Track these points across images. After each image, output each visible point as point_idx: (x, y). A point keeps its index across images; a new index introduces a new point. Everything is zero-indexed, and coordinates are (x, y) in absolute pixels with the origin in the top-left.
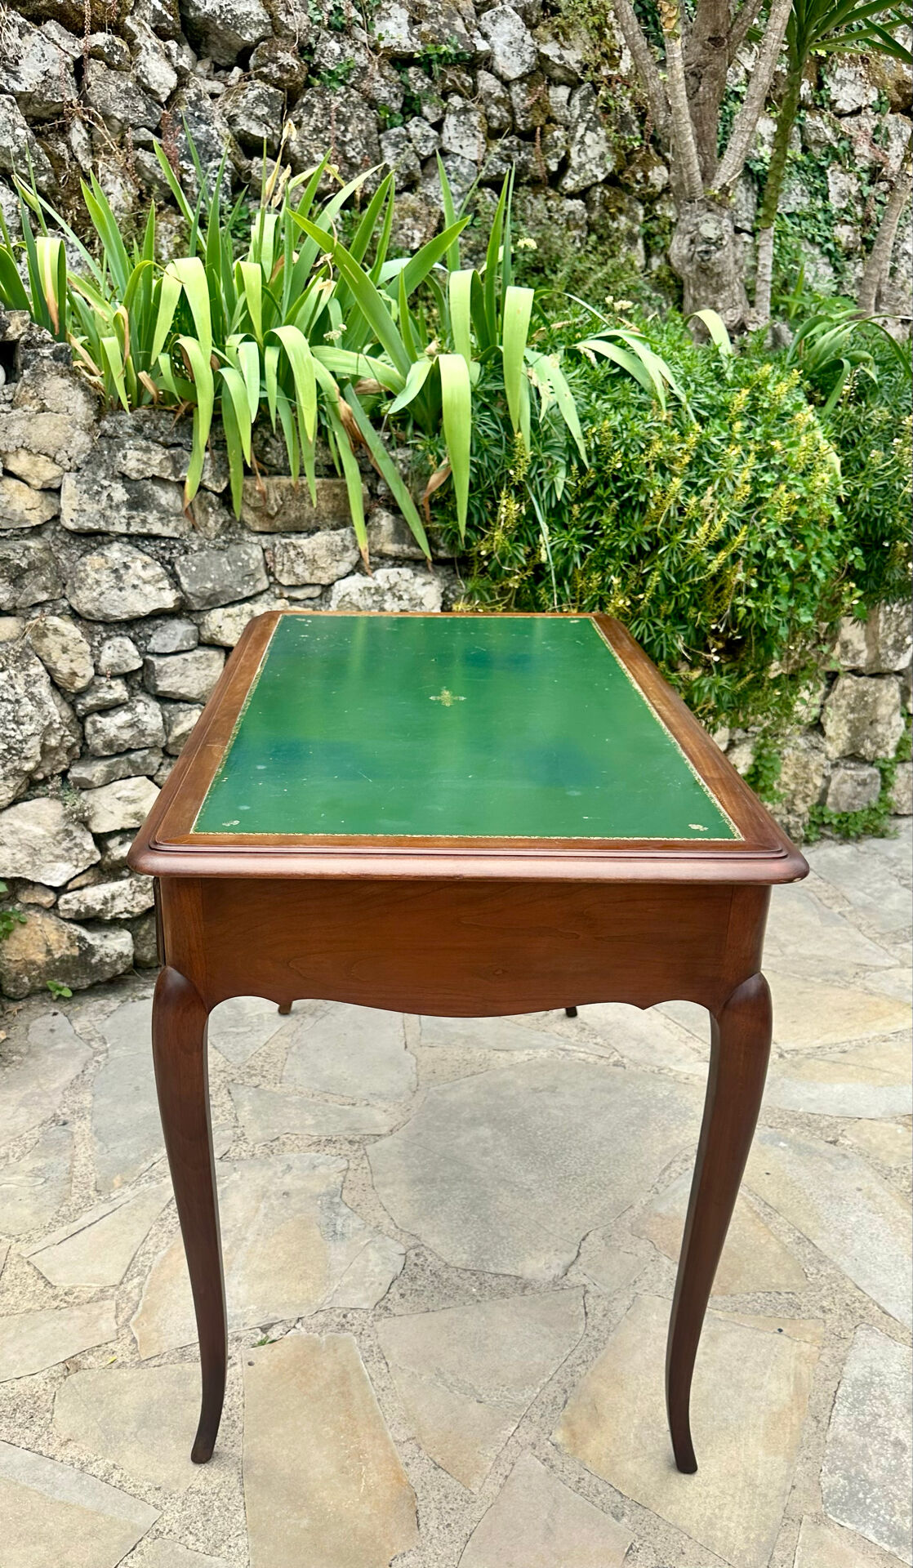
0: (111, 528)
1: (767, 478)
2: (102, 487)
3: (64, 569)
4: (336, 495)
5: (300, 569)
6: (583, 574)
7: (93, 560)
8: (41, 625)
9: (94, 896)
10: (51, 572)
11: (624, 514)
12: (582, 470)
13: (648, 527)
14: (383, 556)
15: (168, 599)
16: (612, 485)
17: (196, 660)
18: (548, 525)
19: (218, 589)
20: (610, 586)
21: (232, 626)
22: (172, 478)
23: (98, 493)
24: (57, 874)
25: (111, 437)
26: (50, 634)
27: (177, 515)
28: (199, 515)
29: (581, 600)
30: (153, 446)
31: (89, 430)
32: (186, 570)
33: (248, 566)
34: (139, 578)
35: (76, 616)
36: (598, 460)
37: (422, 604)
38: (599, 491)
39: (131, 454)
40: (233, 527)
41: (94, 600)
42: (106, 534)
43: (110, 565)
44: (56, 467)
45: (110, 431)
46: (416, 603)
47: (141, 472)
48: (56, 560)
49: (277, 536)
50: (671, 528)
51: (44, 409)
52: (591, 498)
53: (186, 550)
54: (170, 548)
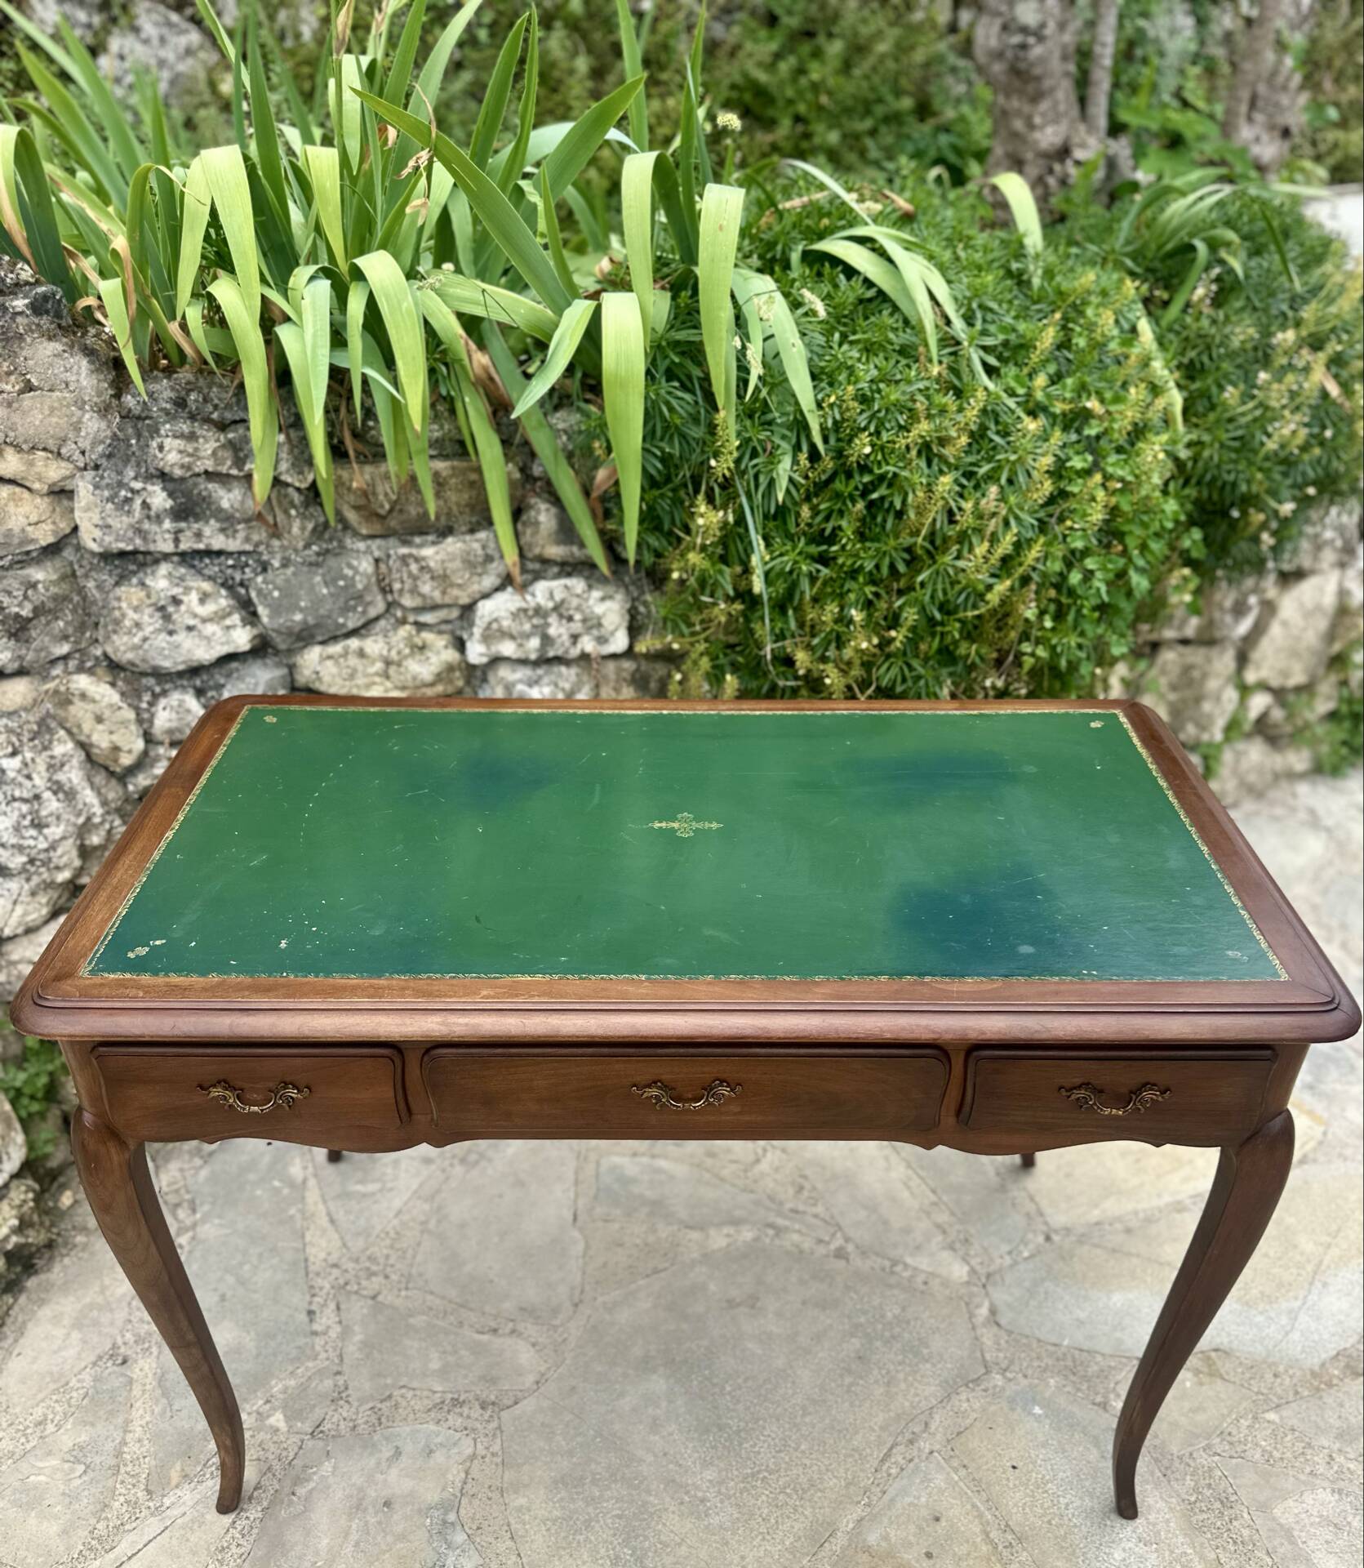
0: (152, 548)
2: (133, 491)
3: (94, 602)
4: (472, 484)
5: (426, 588)
6: (815, 600)
7: (129, 596)
8: (62, 689)
10: (74, 611)
11: (874, 518)
12: (814, 456)
13: (906, 540)
14: (545, 561)
15: (242, 638)
16: (857, 477)
18: (766, 538)
19: (311, 621)
20: (851, 621)
21: (334, 670)
22: (234, 472)
23: (127, 500)
25: (139, 418)
26: (76, 700)
27: (247, 521)
29: (813, 636)
30: (202, 431)
31: (104, 411)
32: (265, 597)
33: (353, 585)
34: (195, 616)
35: (114, 667)
36: (839, 440)
37: (600, 625)
38: (838, 485)
39: (169, 443)
40: (330, 532)
41: (136, 648)
42: (147, 553)
43: (153, 600)
44: (64, 464)
45: (137, 410)
46: (593, 624)
47: (188, 467)
48: (81, 591)
49: (392, 541)
50: (936, 543)
51: (29, 387)
52: (827, 494)
53: (265, 567)
54: (243, 567)
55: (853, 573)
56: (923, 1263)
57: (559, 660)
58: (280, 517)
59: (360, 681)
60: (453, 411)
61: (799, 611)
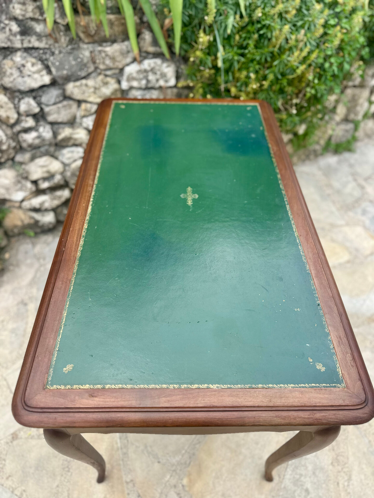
0: (14, 46)
1: (333, 22)
2: (5, 24)
4: (122, 24)
5: (108, 62)
6: (239, 70)
7: (7, 63)
9: (36, 202)
11: (261, 40)
12: (241, 16)
13: (271, 49)
14: (148, 53)
15: (47, 79)
16: (256, 25)
17: (64, 106)
18: (224, 47)
19: (70, 73)
20: (251, 78)
21: (78, 91)
22: (40, 18)
23: (4, 28)
24: (18, 196)
27: (46, 36)
29: (237, 82)
32: (54, 65)
33: (83, 61)
34: (30, 71)
35: (5, 89)
36: (250, 10)
37: (166, 76)
38: (249, 28)
39: (16, 6)
40: (75, 41)
41: (12, 82)
42: (12, 48)
43: (16, 65)
46: (163, 75)
47: (23, 15)
49: (96, 45)
50: (282, 50)
52: (245, 31)
53: (53, 54)
54: (45, 53)
55: (252, 61)
57: (153, 88)
58: (58, 36)
59: (86, 95)
61: (233, 73)
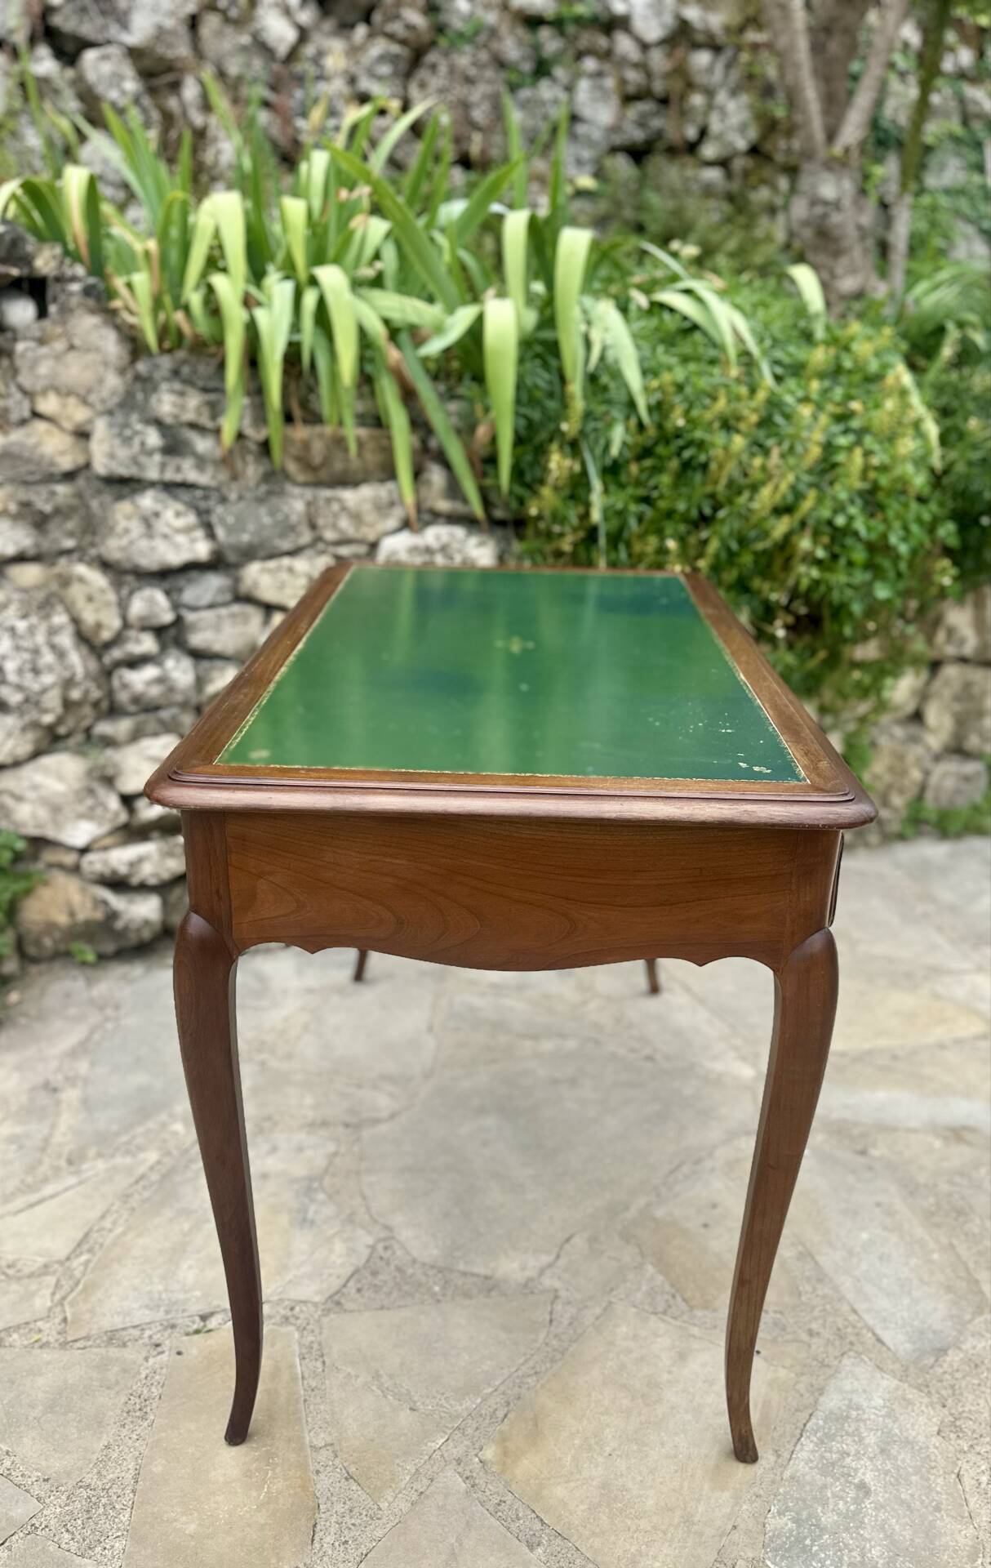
0: (143, 476)
1: (843, 441)
2: (134, 430)
3: (95, 514)
4: (384, 449)
5: (345, 524)
6: (640, 535)
7: (124, 508)
8: (65, 573)
9: (121, 857)
10: (80, 519)
12: (641, 426)
13: (709, 489)
14: (435, 513)
15: (202, 550)
16: (673, 443)
17: (233, 616)
18: (604, 485)
19: (256, 540)
20: (667, 551)
21: (269, 582)
22: (210, 425)
23: (130, 437)
24: (80, 833)
25: (145, 380)
26: (75, 582)
27: (214, 463)
28: (239, 464)
30: (191, 392)
31: (122, 371)
32: (223, 520)
33: (289, 519)
34: (169, 525)
35: (105, 565)
36: (659, 416)
38: (660, 449)
39: (166, 397)
40: (274, 478)
41: (123, 549)
42: (139, 480)
43: (140, 513)
44: (88, 409)
45: (145, 374)
47: (176, 417)
48: (88, 507)
49: (321, 488)
50: (734, 488)
51: (72, 347)
52: (650, 455)
53: (224, 500)
54: (206, 498)
56: (718, 1067)
60: (373, 393)
61: (628, 545)
